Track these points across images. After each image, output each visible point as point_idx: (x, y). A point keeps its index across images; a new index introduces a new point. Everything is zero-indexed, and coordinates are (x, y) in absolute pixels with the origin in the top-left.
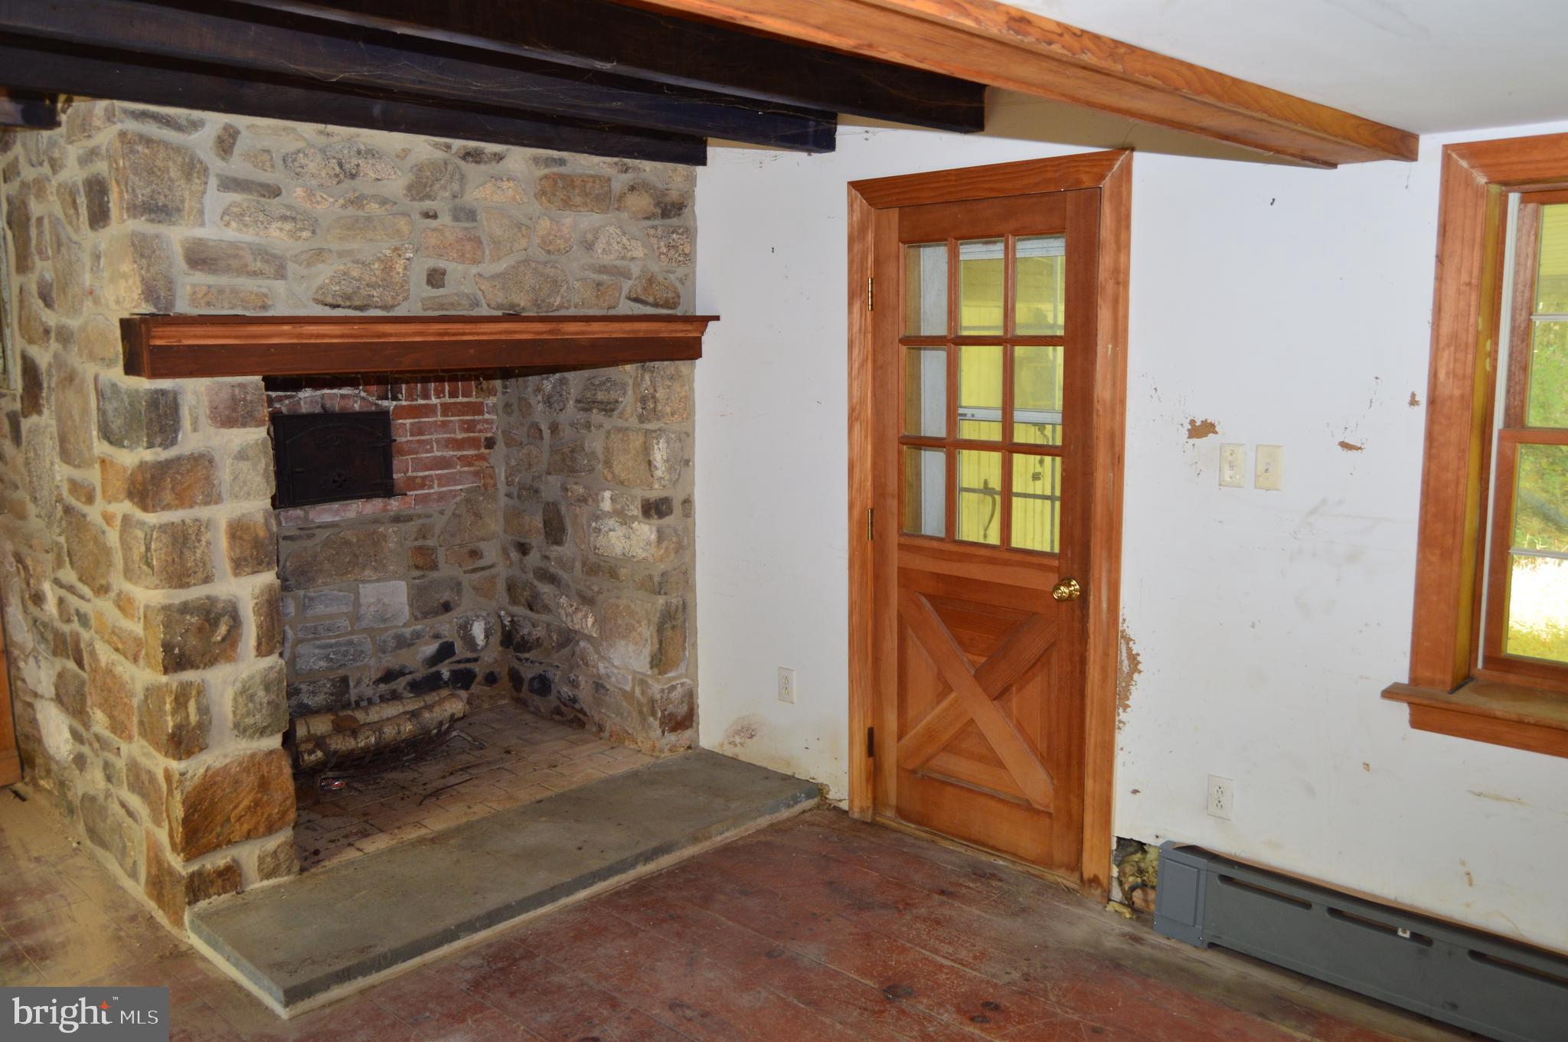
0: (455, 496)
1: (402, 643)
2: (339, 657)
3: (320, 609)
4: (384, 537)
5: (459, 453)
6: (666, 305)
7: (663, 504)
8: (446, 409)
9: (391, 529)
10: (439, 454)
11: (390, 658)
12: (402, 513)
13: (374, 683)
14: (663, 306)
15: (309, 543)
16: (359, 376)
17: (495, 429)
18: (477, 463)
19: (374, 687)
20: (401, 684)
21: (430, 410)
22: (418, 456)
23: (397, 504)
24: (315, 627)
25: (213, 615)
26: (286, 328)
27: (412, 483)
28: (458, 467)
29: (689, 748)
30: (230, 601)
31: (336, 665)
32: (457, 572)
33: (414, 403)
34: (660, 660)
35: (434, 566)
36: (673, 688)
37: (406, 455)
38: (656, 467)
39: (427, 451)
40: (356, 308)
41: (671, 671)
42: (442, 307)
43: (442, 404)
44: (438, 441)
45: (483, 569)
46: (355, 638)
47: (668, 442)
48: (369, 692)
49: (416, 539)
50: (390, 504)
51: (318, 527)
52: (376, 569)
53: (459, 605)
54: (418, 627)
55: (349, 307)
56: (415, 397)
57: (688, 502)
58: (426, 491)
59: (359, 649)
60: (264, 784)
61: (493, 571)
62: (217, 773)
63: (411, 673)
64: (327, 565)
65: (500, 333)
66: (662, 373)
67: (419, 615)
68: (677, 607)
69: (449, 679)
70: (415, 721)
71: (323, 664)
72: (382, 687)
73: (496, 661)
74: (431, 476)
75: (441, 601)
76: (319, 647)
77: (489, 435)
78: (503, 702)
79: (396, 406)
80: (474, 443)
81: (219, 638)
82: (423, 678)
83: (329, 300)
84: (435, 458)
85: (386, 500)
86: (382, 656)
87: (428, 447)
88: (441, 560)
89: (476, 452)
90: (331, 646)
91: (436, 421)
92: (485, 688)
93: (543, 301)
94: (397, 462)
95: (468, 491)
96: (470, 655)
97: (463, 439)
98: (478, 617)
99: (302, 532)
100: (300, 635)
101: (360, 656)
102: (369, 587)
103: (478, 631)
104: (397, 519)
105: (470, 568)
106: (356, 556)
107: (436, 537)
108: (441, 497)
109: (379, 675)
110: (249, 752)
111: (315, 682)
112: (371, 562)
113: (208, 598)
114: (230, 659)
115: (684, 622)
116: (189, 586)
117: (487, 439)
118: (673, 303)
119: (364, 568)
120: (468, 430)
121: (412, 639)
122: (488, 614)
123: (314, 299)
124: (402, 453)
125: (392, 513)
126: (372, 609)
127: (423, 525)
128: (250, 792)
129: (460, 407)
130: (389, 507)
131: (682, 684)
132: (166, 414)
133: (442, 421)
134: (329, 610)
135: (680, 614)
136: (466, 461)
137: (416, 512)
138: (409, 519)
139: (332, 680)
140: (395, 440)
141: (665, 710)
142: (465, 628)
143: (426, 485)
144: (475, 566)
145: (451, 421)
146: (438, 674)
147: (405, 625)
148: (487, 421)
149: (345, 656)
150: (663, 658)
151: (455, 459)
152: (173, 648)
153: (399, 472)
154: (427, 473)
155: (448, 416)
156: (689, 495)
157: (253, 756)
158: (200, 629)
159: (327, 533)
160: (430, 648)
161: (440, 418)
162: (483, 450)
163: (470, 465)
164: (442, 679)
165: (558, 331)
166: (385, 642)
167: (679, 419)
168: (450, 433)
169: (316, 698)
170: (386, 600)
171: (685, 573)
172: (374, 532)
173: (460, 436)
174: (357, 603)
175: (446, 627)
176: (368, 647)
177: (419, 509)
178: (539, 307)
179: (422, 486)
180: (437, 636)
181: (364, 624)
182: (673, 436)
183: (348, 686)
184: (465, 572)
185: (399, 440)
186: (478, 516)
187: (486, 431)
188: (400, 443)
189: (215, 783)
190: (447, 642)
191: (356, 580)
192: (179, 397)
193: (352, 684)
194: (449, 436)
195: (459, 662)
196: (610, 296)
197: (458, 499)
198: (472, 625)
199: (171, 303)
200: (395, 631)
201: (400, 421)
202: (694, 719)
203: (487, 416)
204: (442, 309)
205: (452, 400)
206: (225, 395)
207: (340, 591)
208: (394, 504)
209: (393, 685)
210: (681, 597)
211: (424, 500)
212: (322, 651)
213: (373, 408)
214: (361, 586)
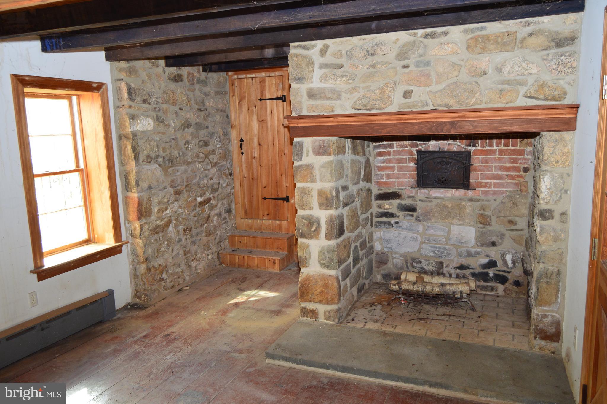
0: (502, 193)
1: (469, 254)
2: (440, 253)
3: (431, 231)
4: (465, 207)
5: (508, 173)
6: (553, 99)
7: (546, 213)
8: (501, 152)
9: (468, 204)
10: (496, 173)
11: (463, 260)
12: (474, 198)
13: (454, 268)
14: (551, 100)
15: (430, 204)
16: (457, 136)
17: (529, 163)
18: (517, 179)
19: (455, 270)
20: (467, 272)
21: (493, 152)
22: (485, 173)
23: (471, 193)
24: (429, 239)
25: (311, 221)
26: (331, 119)
27: (479, 185)
28: (506, 180)
29: (553, 353)
30: (318, 218)
31: (437, 256)
32: (502, 229)
33: (485, 148)
34: (537, 298)
35: (488, 224)
36: (546, 316)
37: (477, 172)
38: (541, 191)
39: (489, 171)
40: (368, 110)
41: (544, 306)
42: (408, 107)
43: (499, 150)
44: (496, 167)
45: (517, 230)
46: (447, 247)
47: (552, 178)
48: (453, 271)
49: (480, 210)
50: (468, 193)
51: (435, 198)
52: (459, 220)
53: (501, 245)
54: (479, 250)
55: (365, 109)
56: (485, 146)
57: (564, 214)
58: (487, 189)
59: (449, 252)
60: (326, 286)
61: (522, 232)
62: (310, 276)
63: (472, 269)
64: (436, 214)
65: (430, 118)
66: (548, 138)
67: (479, 244)
68: (553, 272)
69: (493, 277)
70: (441, 288)
71: (432, 254)
72: (458, 271)
73: (520, 276)
74: (491, 183)
75: (491, 241)
76: (431, 247)
77: (526, 166)
78: (524, 297)
79: (475, 150)
80: (517, 169)
81: (313, 230)
82: (479, 273)
83: (357, 107)
84: (494, 174)
85: (466, 191)
86: (460, 258)
87: (490, 169)
88: (493, 222)
89: (518, 174)
90: (436, 248)
91: (495, 158)
92: (514, 287)
93: (464, 101)
94: (472, 175)
95: (510, 192)
96: (505, 269)
97: (510, 167)
98: (509, 252)
99: (427, 199)
100: (423, 240)
101: (449, 255)
102: (456, 227)
103: (509, 258)
104: (471, 200)
105: (509, 228)
106: (449, 212)
107: (491, 211)
108: (495, 193)
109: (458, 265)
110: (322, 273)
111: (428, 260)
112: (457, 216)
113: (311, 215)
114: (317, 238)
115: (559, 282)
116: (305, 210)
117: (524, 168)
118: (559, 97)
119: (453, 218)
120: (513, 163)
121: (475, 254)
122: (516, 253)
123: (352, 107)
124: (476, 170)
125: (469, 197)
126: (455, 237)
127: (484, 204)
128: (321, 287)
129: (509, 151)
130: (467, 194)
131: (552, 316)
132: (299, 150)
133: (499, 158)
134: (436, 233)
135: (554, 276)
136: (512, 178)
137: (482, 198)
138: (478, 201)
139: (436, 262)
140: (473, 165)
141: (538, 326)
142: (503, 256)
143: (487, 186)
144: (512, 228)
145: (504, 158)
146: (487, 274)
147: (472, 247)
148: (525, 159)
149: (442, 253)
150: (539, 297)
151: (504, 176)
152: (299, 230)
153: (473, 179)
154: (489, 181)
155: (502, 155)
156: (567, 210)
157: (323, 275)
158: (308, 225)
159: (438, 201)
160: (485, 261)
161: (497, 156)
162: (522, 173)
163: (513, 179)
164: (489, 276)
165: (464, 117)
166: (461, 252)
167: (562, 165)
168: (503, 163)
169: (428, 267)
170: (463, 234)
171: (561, 254)
172: (460, 204)
173: (508, 165)
174: (449, 232)
175: (494, 253)
176: (454, 252)
177: (483, 197)
178: (461, 104)
179: (485, 186)
180: (488, 256)
181: (452, 242)
182: (557, 175)
183: (442, 266)
184: (507, 230)
185: (475, 164)
186: (515, 204)
187: (524, 163)
188: (475, 166)
189: (310, 280)
190: (493, 260)
191: (449, 223)
192: (303, 144)
193: (445, 266)
194: (502, 165)
195: (499, 271)
196: (509, 96)
197: (504, 195)
198: (506, 255)
199: (301, 111)
200: (467, 248)
201: (476, 156)
202: (560, 338)
203: (526, 156)
204: (409, 108)
205: (506, 148)
206: (317, 144)
207: (442, 226)
208: (470, 193)
209: (464, 272)
210: (557, 267)
211: (485, 193)
212: (432, 249)
213: (463, 150)
214: (452, 226)
